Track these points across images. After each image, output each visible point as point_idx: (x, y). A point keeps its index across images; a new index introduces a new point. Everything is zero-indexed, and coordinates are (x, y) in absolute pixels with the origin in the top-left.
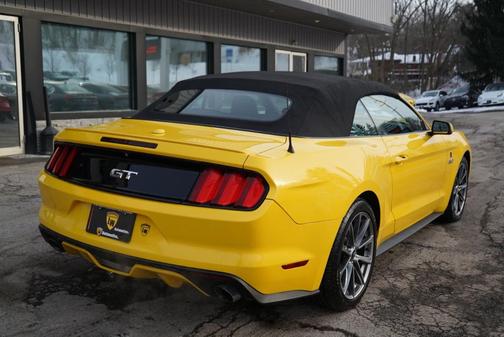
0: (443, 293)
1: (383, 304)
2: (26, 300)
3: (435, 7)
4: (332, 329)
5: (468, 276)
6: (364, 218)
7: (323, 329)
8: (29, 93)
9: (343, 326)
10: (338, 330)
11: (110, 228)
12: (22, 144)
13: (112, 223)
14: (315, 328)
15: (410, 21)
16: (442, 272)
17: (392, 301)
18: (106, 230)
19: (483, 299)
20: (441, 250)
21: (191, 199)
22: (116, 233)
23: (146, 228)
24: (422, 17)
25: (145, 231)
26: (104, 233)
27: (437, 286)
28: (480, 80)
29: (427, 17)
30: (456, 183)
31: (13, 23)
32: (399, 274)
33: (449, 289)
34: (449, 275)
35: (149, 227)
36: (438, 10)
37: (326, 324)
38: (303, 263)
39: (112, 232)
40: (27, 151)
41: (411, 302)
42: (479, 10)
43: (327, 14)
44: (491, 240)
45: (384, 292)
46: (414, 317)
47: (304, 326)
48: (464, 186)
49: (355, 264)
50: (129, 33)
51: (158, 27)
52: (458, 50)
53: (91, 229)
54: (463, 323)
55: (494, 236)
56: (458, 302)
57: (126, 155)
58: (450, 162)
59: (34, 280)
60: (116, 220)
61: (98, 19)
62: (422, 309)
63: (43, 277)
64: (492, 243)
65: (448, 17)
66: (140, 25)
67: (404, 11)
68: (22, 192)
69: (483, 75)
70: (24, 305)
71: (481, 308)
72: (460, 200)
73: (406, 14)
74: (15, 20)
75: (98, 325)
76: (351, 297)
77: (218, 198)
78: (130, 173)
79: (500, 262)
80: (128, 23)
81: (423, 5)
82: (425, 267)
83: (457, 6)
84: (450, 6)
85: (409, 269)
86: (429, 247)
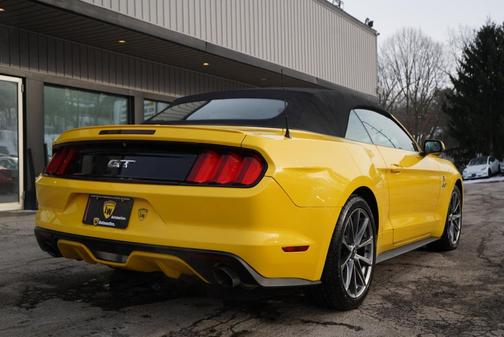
0: (446, 298)
1: (386, 306)
2: (19, 305)
3: (416, 92)
4: (336, 324)
5: (470, 286)
6: (362, 216)
7: (325, 324)
8: (30, 150)
9: (347, 321)
10: (341, 324)
11: (107, 216)
12: (21, 200)
13: (109, 211)
14: (318, 323)
15: (394, 105)
16: (444, 284)
17: (395, 303)
18: (103, 219)
19: (488, 301)
20: (441, 269)
21: (189, 179)
22: (113, 221)
23: (143, 212)
24: (405, 101)
25: (143, 216)
26: (100, 223)
27: (440, 293)
28: (464, 155)
29: (410, 101)
30: (450, 212)
31: (17, 84)
32: (401, 285)
33: (452, 295)
34: (451, 285)
35: (147, 211)
36: (419, 95)
37: (329, 320)
38: (304, 248)
39: (109, 220)
40: (26, 206)
41: (414, 303)
42: (458, 91)
43: (316, 82)
44: (490, 262)
45: (386, 298)
46: (419, 315)
47: (306, 322)
48: (458, 216)
49: (356, 262)
50: (127, 97)
51: (156, 92)
52: (440, 131)
53: (88, 220)
54: (469, 318)
55: (492, 259)
56: (462, 303)
57: (124, 145)
58: (444, 186)
59: (27, 290)
60: (113, 208)
61: (99, 82)
62: (426, 309)
63: (36, 289)
64: (490, 264)
65: (429, 100)
66: (138, 89)
67: (388, 96)
68: (20, 233)
69: (465, 151)
70: (16, 308)
71: (487, 307)
72: (456, 230)
73: (389, 98)
74: (19, 81)
75: (93, 322)
76: (353, 296)
77: (216, 178)
78: (127, 162)
79: (500, 276)
80: (127, 87)
81: (405, 89)
82: (426, 280)
83: (437, 92)
84: (430, 90)
85: (409, 282)
86: (428, 267)
